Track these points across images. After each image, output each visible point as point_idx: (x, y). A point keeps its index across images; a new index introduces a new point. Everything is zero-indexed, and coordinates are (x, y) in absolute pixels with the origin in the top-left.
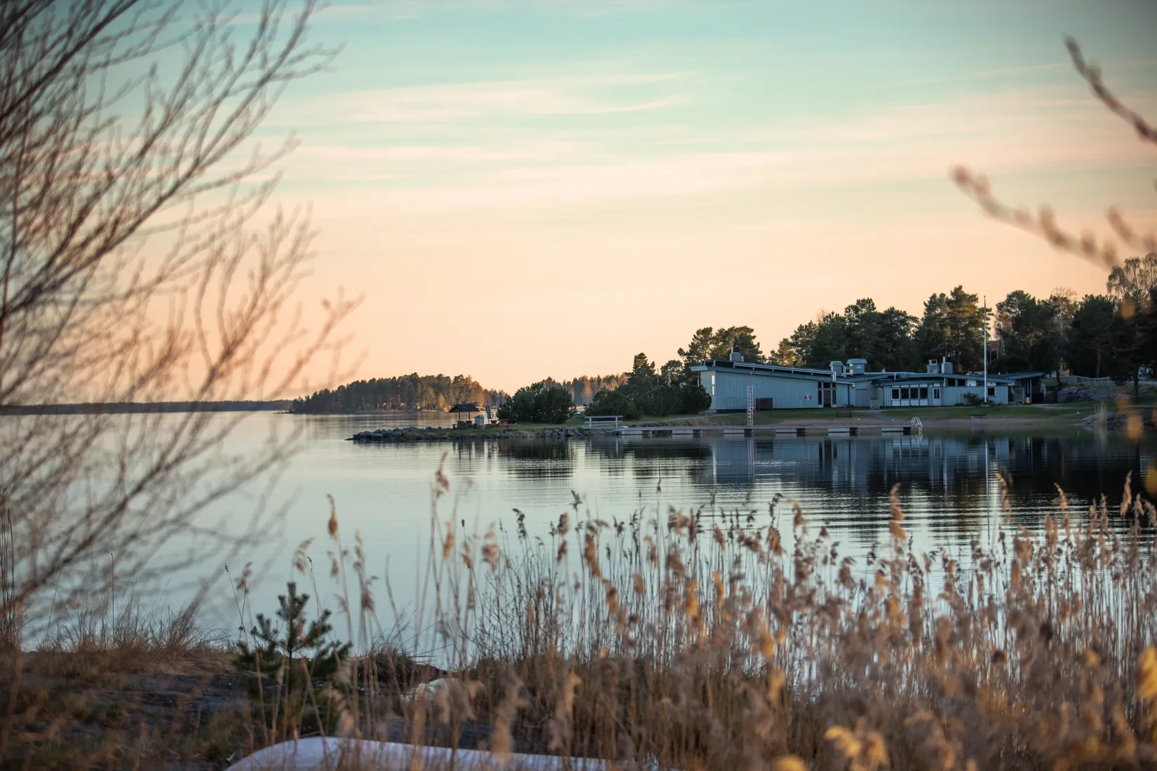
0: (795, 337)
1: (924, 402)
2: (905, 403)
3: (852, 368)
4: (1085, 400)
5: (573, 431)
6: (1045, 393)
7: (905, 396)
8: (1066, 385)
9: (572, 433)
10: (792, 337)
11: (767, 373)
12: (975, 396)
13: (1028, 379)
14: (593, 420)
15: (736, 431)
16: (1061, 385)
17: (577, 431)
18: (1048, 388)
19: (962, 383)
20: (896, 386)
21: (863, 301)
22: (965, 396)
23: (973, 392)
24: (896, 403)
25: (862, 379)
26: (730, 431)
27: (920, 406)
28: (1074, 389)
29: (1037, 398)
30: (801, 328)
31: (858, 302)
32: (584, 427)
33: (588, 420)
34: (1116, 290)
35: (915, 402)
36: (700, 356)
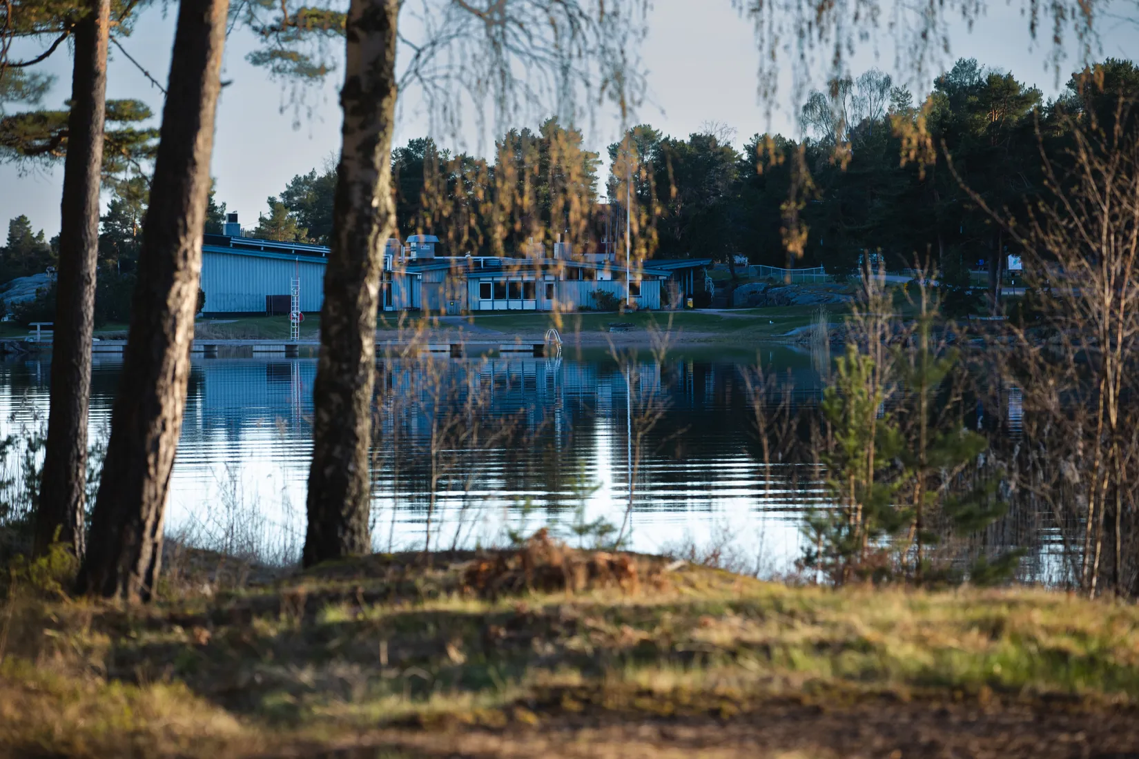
0: (288, 195)
1: (530, 305)
2: (501, 305)
3: (414, 249)
4: (779, 303)
5: (11, 344)
6: (712, 291)
7: (500, 295)
8: (746, 280)
9: (11, 349)
10: (282, 195)
11: (284, 256)
12: (610, 295)
13: (688, 269)
14: (43, 328)
15: (272, 348)
16: (737, 281)
17: (17, 345)
18: (719, 284)
19: (590, 275)
20: (487, 280)
21: (419, 141)
22: (594, 295)
23: (607, 289)
24: (486, 305)
25: (432, 266)
26: (264, 348)
27: (523, 311)
28: (759, 285)
29: (703, 300)
30: (297, 181)
31: (411, 143)
32: (28, 338)
33: (35, 328)
34: (815, 128)
35: (515, 305)
36: (125, 222)
